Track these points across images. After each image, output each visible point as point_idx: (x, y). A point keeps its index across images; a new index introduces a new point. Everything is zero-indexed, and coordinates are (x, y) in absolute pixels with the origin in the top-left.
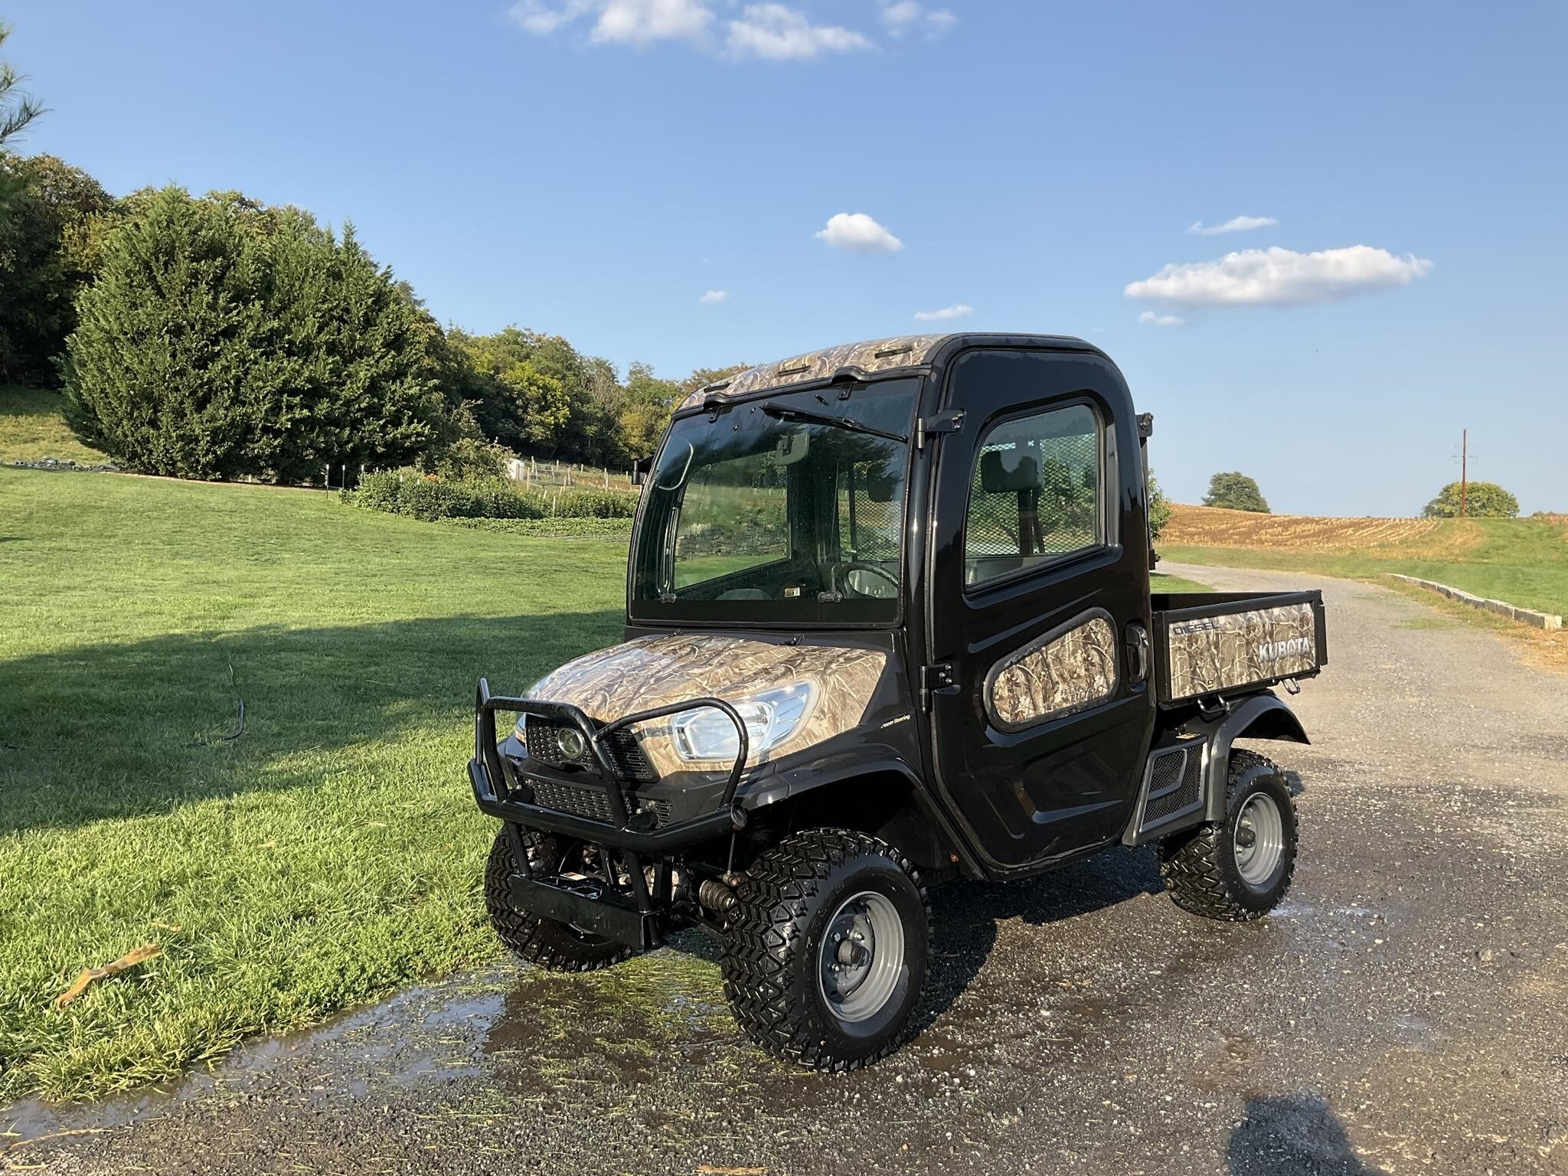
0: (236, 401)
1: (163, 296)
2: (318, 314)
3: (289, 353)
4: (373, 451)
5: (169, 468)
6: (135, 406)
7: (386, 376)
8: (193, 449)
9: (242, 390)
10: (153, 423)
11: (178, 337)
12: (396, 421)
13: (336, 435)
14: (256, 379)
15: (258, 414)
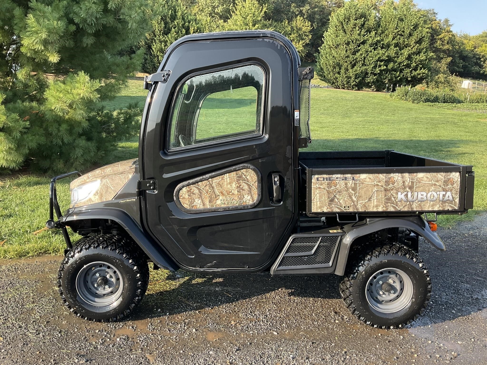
0: (363, 65)
1: (346, 33)
2: (393, 34)
3: (382, 48)
4: (407, 79)
5: (343, 86)
6: (335, 68)
7: (414, 53)
8: (350, 81)
9: (366, 61)
10: (339, 73)
11: (348, 45)
12: (415, 69)
13: (394, 74)
14: (370, 57)
15: (369, 69)
